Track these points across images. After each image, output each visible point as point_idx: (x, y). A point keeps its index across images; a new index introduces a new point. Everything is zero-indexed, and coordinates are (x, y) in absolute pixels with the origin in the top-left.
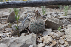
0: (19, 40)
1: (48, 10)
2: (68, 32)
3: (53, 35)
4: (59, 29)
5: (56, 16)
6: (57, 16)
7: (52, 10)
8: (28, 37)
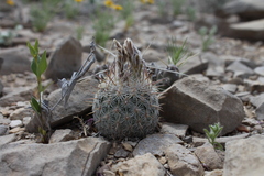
0: (20, 157)
1: (230, 47)
2: (236, 153)
3: (173, 159)
4: (212, 132)
5: (240, 76)
6: (247, 76)
7: (246, 47)
8: (59, 151)
